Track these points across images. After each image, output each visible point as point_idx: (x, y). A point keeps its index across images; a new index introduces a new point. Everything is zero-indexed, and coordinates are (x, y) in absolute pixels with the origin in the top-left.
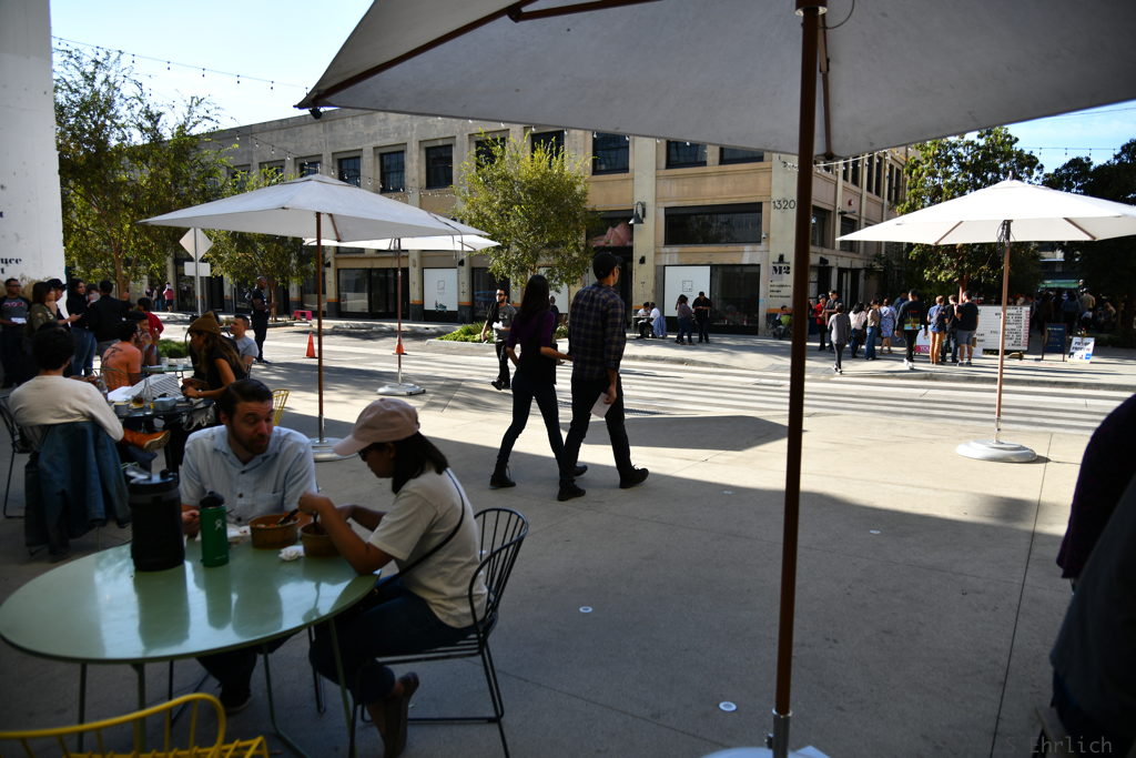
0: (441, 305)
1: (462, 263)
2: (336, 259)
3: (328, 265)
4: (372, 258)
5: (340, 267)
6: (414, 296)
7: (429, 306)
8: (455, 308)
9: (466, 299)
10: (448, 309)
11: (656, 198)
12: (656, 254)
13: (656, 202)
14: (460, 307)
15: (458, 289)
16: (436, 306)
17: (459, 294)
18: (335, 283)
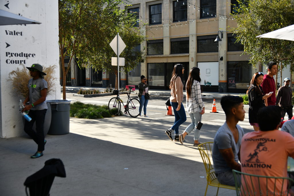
0: (208, 83)
1: (222, 59)
2: (146, 58)
3: (143, 61)
4: (167, 57)
5: (149, 62)
8: (217, 84)
9: (224, 79)
10: (212, 84)
14: (220, 83)
15: (219, 73)
16: (205, 83)
17: (219, 76)
18: (146, 71)
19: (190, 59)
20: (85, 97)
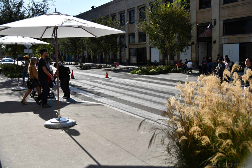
2: (128, 45)
3: (126, 47)
4: (137, 44)
6: (148, 58)
9: (161, 58)
11: (220, 17)
12: (220, 39)
13: (219, 18)
14: (160, 61)
16: (154, 61)
17: (160, 56)
18: (128, 53)
19: (147, 46)
20: (81, 69)
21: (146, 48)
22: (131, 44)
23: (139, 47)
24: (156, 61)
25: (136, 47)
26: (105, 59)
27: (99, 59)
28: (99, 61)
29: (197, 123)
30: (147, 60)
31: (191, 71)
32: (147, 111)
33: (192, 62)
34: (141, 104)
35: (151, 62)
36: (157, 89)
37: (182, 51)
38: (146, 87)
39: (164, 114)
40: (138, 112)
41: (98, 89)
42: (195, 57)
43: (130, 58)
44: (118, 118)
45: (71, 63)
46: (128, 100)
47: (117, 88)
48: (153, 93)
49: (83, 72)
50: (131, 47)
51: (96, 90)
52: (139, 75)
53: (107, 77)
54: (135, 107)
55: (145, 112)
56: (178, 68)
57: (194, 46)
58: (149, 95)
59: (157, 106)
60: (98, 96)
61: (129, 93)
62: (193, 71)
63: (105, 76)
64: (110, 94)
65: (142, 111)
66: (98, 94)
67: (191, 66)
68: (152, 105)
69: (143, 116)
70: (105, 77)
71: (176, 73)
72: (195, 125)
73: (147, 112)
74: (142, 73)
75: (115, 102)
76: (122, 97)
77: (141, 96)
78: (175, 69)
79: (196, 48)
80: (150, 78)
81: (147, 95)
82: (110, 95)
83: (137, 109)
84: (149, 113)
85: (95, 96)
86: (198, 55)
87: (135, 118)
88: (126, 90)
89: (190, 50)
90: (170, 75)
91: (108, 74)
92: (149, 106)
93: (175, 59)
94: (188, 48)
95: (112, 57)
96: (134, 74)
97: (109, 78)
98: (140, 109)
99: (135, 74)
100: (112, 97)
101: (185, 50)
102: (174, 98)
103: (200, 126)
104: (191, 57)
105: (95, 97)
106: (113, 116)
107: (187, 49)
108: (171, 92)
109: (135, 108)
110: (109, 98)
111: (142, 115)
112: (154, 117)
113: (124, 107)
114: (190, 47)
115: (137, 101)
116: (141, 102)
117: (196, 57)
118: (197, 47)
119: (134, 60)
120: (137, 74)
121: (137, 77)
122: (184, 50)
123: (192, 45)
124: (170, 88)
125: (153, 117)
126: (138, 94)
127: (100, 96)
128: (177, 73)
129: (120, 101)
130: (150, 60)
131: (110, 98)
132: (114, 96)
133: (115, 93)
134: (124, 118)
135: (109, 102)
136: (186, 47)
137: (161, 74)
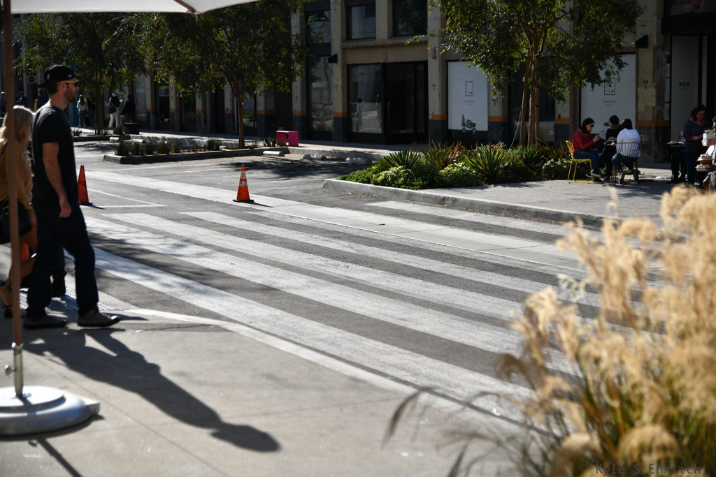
0: (470, 123)
2: (344, 49)
3: (334, 59)
4: (384, 46)
5: (350, 62)
6: (434, 108)
7: (455, 124)
9: (497, 112)
10: (478, 128)
14: (491, 124)
15: (489, 94)
16: (464, 125)
17: (489, 104)
18: (342, 88)
19: (430, 53)
20: (123, 162)
21: (425, 63)
22: (355, 44)
23: (394, 57)
24: (474, 125)
25: (379, 57)
26: (233, 114)
27: (205, 114)
28: (205, 122)
29: (655, 410)
30: (430, 117)
31: (636, 173)
32: (427, 355)
33: (640, 129)
34: (402, 324)
35: (450, 128)
36: (476, 256)
37: (595, 79)
38: (426, 246)
39: (507, 366)
40: (390, 359)
41: (202, 255)
42: (654, 105)
43: (350, 109)
44: (295, 387)
45: (78, 133)
46: (339, 305)
47: (288, 251)
48: (457, 275)
49: (130, 173)
50: (355, 58)
51: (191, 257)
52: (391, 191)
53: (243, 196)
54: (372, 338)
55: (417, 363)
56: (573, 159)
57: (647, 56)
58: (437, 283)
59: (473, 335)
60: (201, 287)
61: (348, 274)
62: (646, 172)
63: (234, 195)
64: (259, 277)
65: (406, 356)
66: (203, 278)
67: (636, 146)
68: (452, 327)
69: (409, 379)
70: (235, 198)
71: (566, 179)
72: (646, 417)
73: (430, 362)
74: (406, 178)
75: (278, 312)
76: (314, 291)
77: (402, 288)
78: (559, 163)
79: (657, 64)
80: (442, 202)
81: (431, 280)
82: (259, 281)
83: (381, 346)
84: (438, 364)
85: (188, 287)
86: (667, 99)
87: (372, 387)
88: (333, 258)
89: (628, 72)
90: (535, 188)
91: (249, 183)
92: (437, 333)
93: (559, 116)
94: (621, 65)
95: (266, 106)
96: (369, 183)
97: (252, 202)
98: (395, 348)
99: (376, 183)
100: (266, 293)
101: (608, 73)
102: (550, 296)
103: (669, 423)
104: (637, 109)
105: (188, 291)
106: (270, 376)
107: (616, 68)
108: (541, 269)
109: (371, 343)
110: (252, 294)
111: (404, 373)
112: (462, 383)
113: (324, 336)
114: (629, 60)
115: (383, 311)
116: (402, 317)
117: (657, 105)
118: (664, 60)
119: (370, 118)
120: (384, 183)
121: (385, 199)
122: (602, 74)
123: (641, 51)
124: (535, 250)
125: (458, 386)
126: (389, 276)
127: (209, 288)
128: (571, 179)
129: (306, 308)
130: (445, 120)
131: (258, 295)
132: (274, 286)
133: (281, 272)
134: (323, 389)
135: (250, 314)
136: (610, 62)
137: (496, 183)
